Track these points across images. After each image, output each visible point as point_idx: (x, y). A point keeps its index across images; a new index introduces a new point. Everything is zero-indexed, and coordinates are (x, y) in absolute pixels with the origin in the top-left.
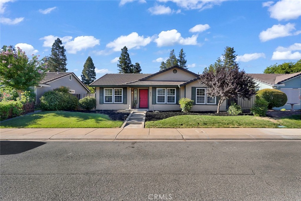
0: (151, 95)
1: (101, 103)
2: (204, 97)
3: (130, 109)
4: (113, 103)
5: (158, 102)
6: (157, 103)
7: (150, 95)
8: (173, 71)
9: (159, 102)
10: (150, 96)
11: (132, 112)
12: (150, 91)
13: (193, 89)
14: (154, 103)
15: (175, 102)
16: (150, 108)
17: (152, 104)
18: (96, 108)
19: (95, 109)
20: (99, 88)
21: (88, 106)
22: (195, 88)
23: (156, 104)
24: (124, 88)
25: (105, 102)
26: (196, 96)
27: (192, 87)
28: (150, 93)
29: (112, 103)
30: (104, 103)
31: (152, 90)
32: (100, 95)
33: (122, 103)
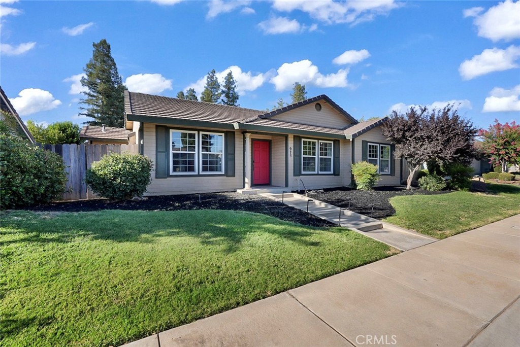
0: (292, 153)
1: (162, 174)
2: (377, 160)
3: (248, 188)
4: (198, 175)
6: (303, 172)
7: (289, 154)
8: (315, 106)
9: (305, 169)
12: (289, 145)
13: (364, 144)
14: (298, 172)
15: (330, 171)
17: (294, 175)
20: (153, 126)
22: (367, 142)
23: (300, 174)
24: (227, 133)
25: (174, 171)
26: (368, 158)
27: (363, 141)
28: (289, 150)
29: (196, 173)
30: (171, 173)
32: (159, 150)
33: (223, 173)
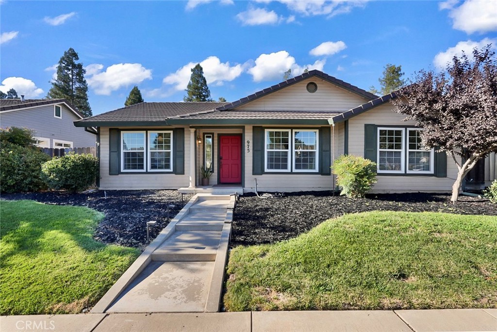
0: (251, 148)
1: (115, 171)
2: (400, 152)
3: (191, 187)
4: (147, 173)
5: (268, 168)
6: (266, 170)
7: (246, 148)
8: (307, 87)
9: (270, 167)
10: (246, 151)
11: (194, 198)
12: (246, 138)
13: (370, 130)
14: (258, 170)
15: (315, 169)
16: (246, 186)
17: (253, 174)
18: (99, 186)
19: (97, 189)
20: (108, 129)
21: (66, 180)
22: (376, 126)
23: (262, 172)
24: (175, 131)
25: (125, 168)
26: (379, 150)
27: (366, 126)
28: (246, 144)
29: (144, 171)
30: (122, 170)
31: (252, 134)
32: (112, 150)
33: (171, 170)
